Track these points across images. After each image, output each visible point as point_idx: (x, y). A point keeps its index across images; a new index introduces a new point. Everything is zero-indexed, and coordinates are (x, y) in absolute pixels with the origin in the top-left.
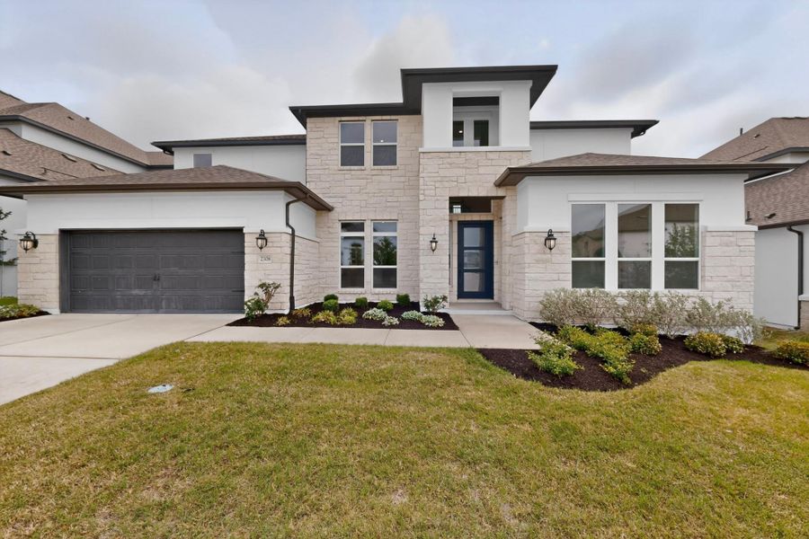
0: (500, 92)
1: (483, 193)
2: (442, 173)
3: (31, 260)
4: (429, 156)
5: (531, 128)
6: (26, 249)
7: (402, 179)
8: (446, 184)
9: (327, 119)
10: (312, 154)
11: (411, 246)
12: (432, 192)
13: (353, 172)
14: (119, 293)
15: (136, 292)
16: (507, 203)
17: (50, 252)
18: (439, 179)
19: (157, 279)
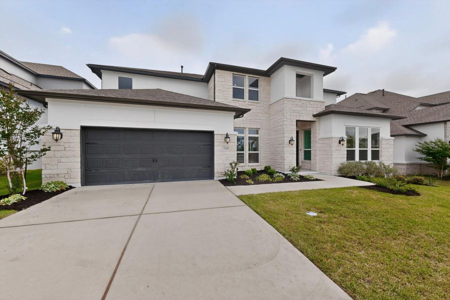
0: (313, 75)
1: (309, 119)
2: (293, 108)
3: (59, 148)
4: (287, 100)
5: (324, 92)
6: (57, 140)
7: (262, 108)
8: (295, 114)
9: (226, 72)
10: (219, 90)
11: (265, 142)
12: (289, 117)
13: (240, 103)
14: (126, 170)
15: (139, 169)
16: (317, 124)
17: (74, 143)
18: (292, 111)
19: (155, 160)
